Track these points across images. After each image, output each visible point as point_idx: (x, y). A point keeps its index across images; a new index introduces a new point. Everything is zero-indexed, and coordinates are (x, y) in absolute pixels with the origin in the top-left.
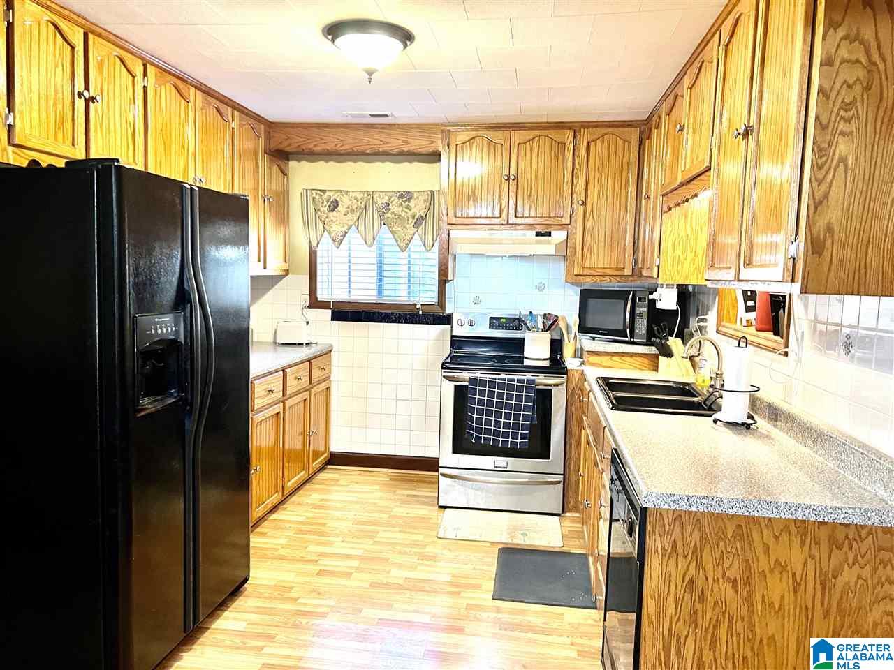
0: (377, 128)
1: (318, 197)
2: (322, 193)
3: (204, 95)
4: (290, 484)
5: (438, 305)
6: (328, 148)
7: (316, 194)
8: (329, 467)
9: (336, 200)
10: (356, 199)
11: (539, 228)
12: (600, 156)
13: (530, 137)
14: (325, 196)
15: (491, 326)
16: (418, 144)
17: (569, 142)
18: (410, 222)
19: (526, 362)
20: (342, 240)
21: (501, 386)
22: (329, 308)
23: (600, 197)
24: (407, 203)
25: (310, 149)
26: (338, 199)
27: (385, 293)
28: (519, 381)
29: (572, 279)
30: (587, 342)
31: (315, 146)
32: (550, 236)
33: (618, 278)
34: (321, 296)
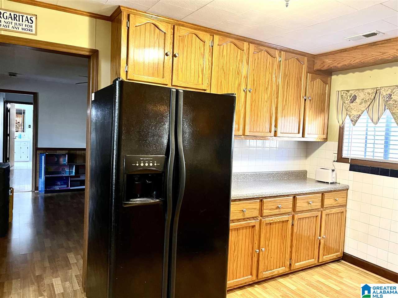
1: (344, 95)
14: (349, 94)
20: (357, 120)
22: (348, 162)
26: (356, 95)
27: (390, 156)
34: (345, 155)
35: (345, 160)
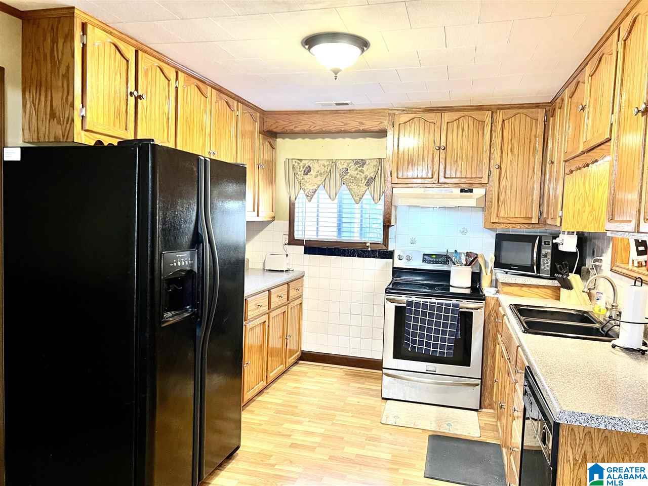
0: (340, 113)
1: (296, 164)
2: (300, 162)
3: (218, 92)
4: (272, 375)
5: (383, 244)
6: (305, 129)
7: (295, 162)
8: (301, 362)
9: (309, 167)
10: (324, 165)
11: (463, 186)
12: (512, 131)
13: (457, 118)
14: (301, 164)
15: (424, 260)
16: (371, 124)
17: (488, 120)
18: (363, 182)
19: (452, 290)
20: (313, 196)
21: (432, 307)
22: (303, 245)
23: (512, 161)
24: (361, 168)
25: (292, 130)
26: (311, 166)
27: (344, 234)
28: (446, 304)
29: (490, 225)
30: (502, 276)
31: (295, 127)
32: (472, 192)
33: (526, 226)
34: (297, 236)
35: (299, 242)
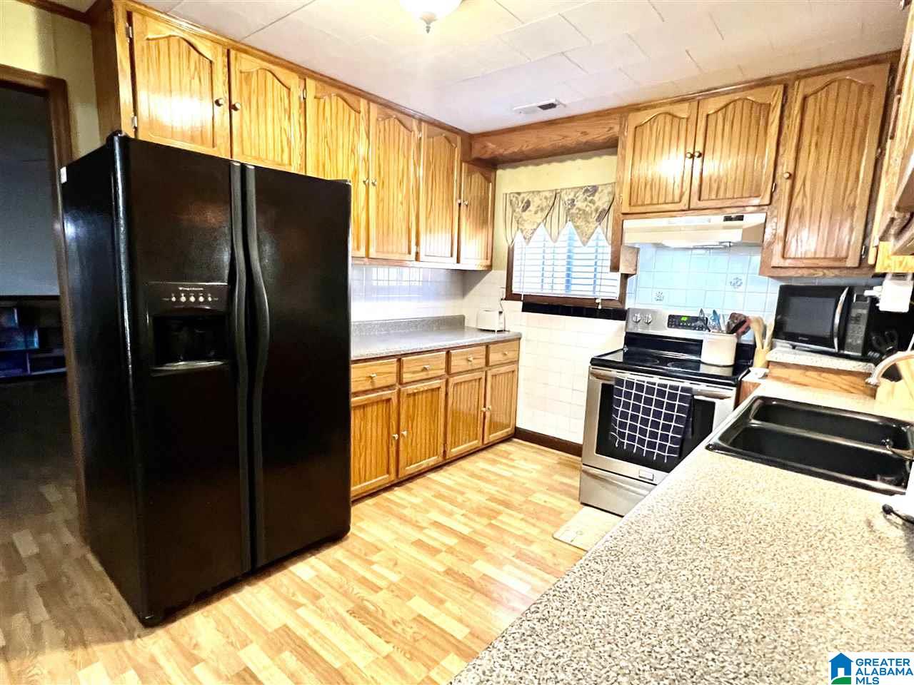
0: (559, 123)
2: (518, 196)
4: (455, 451)
5: (619, 300)
6: (516, 151)
7: (513, 197)
8: (514, 440)
9: (528, 200)
10: (546, 198)
11: (729, 212)
13: (722, 104)
14: (520, 198)
15: (670, 325)
16: (598, 133)
17: (777, 102)
18: (593, 216)
20: (531, 237)
22: (520, 300)
23: (816, 168)
24: (591, 198)
26: (530, 200)
28: (671, 387)
29: (767, 269)
30: (783, 351)
31: (506, 150)
32: (742, 220)
33: (836, 272)
34: (515, 290)
35: (516, 297)
